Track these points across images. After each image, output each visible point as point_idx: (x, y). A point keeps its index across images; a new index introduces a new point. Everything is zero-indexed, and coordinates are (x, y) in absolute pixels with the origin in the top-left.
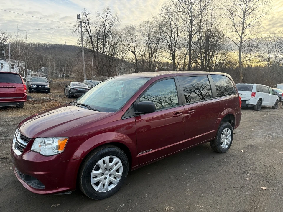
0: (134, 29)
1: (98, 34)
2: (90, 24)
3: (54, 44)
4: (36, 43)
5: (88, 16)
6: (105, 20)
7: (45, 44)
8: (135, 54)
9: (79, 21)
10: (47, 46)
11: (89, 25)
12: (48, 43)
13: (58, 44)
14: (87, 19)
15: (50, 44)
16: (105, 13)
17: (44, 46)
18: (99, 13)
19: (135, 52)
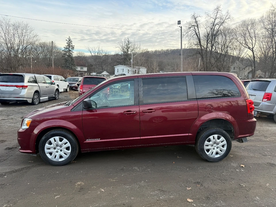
0: (253, 24)
1: (208, 34)
2: (199, 26)
3: (175, 50)
4: (160, 50)
5: (197, 19)
6: (215, 20)
7: (168, 50)
8: (253, 51)
9: (180, 27)
10: (168, 51)
11: (198, 28)
12: (170, 49)
13: (178, 49)
14: (196, 22)
15: (171, 50)
16: (215, 13)
17: (167, 52)
18: (208, 13)
19: (253, 48)
